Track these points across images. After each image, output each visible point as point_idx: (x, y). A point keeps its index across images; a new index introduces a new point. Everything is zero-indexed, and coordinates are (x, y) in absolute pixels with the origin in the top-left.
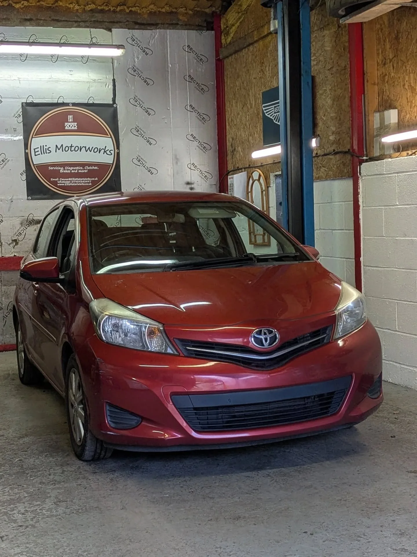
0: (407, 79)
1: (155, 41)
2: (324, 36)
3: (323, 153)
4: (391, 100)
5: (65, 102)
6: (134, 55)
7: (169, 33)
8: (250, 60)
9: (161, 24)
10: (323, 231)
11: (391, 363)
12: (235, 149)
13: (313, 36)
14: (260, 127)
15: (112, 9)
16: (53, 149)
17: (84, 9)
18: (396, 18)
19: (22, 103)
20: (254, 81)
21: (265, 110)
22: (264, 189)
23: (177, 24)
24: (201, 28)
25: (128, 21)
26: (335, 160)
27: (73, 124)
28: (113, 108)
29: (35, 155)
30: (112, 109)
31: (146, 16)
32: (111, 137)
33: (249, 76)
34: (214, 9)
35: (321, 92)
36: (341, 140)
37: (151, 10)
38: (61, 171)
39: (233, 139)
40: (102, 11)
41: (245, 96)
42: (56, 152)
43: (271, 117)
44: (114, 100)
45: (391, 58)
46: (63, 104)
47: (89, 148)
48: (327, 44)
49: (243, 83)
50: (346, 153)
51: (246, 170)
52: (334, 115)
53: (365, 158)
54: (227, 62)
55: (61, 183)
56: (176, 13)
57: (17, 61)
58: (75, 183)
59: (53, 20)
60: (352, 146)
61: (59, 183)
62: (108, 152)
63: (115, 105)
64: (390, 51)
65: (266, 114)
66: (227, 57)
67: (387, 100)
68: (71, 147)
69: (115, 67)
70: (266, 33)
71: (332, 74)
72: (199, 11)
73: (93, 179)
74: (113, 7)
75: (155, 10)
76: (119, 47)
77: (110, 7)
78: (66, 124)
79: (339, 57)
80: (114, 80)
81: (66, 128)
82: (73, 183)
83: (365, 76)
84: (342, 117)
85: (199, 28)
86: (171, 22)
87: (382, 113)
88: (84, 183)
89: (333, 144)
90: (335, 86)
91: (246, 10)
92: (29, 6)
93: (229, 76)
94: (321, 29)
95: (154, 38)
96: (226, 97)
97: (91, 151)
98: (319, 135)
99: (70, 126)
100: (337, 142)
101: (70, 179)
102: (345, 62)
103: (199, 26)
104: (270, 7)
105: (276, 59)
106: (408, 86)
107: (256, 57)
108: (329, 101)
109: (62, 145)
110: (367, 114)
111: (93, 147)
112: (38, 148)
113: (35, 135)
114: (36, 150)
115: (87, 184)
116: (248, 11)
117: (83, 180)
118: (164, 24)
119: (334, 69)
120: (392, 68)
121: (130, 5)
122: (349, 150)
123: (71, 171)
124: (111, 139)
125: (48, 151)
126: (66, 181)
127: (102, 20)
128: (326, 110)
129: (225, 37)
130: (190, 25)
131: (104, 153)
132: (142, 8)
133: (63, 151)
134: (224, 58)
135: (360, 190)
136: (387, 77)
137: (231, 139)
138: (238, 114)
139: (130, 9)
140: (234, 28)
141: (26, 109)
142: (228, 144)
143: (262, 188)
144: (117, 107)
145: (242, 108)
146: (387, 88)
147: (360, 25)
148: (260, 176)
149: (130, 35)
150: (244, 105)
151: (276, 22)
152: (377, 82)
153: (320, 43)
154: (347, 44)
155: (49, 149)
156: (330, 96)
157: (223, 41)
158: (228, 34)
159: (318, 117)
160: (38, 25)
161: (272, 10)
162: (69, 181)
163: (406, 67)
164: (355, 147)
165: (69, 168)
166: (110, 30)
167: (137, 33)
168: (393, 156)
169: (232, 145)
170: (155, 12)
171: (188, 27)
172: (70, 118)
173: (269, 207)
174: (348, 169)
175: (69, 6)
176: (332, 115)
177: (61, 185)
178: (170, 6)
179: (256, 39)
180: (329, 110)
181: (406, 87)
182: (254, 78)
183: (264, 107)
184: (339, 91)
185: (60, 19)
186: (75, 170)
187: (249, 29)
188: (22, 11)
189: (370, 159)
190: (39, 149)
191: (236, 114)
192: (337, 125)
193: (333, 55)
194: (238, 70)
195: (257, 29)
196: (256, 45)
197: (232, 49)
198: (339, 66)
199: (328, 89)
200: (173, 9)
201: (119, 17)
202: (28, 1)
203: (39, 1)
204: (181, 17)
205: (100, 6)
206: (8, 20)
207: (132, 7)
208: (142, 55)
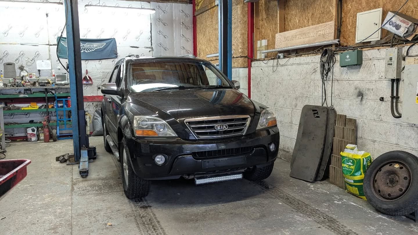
1: (168, 8)
2: (238, 8)
3: (236, 57)
4: (265, 36)
6: (159, 13)
7: (174, 5)
8: (207, 17)
12: (200, 53)
13: (233, 7)
23: (177, 1)
26: (241, 60)
33: (207, 23)
36: (244, 52)
41: (204, 31)
44: (151, 32)
45: (265, 18)
48: (239, 11)
49: (204, 26)
50: (245, 57)
53: (254, 60)
54: (198, 17)
60: (248, 54)
64: (265, 15)
66: (198, 15)
67: (263, 36)
69: (151, 18)
70: (213, 6)
71: (240, 24)
76: (153, 10)
79: (244, 17)
80: (151, 23)
83: (254, 25)
84: (244, 42)
86: (175, 0)
87: (261, 41)
89: (240, 53)
90: (242, 29)
93: (198, 23)
94: (237, 5)
95: (168, 6)
96: (197, 32)
98: (234, 49)
100: (242, 52)
102: (246, 19)
103: (186, 2)
105: (217, 17)
107: (209, 16)
108: (239, 35)
110: (255, 41)
118: (172, 1)
119: (241, 22)
120: (265, 22)
122: (247, 56)
128: (238, 39)
129: (197, 7)
130: (182, 1)
134: (196, 16)
135: (251, 73)
136: (263, 26)
137: (199, 49)
138: (202, 39)
140: (201, 3)
145: (204, 37)
146: (263, 30)
150: (204, 35)
151: (218, 1)
152: (259, 27)
153: (236, 11)
154: (247, 12)
156: (239, 33)
157: (196, 9)
158: (198, 5)
163: (271, 22)
164: (250, 55)
166: (149, 2)
167: (161, 4)
169: (199, 51)
174: (246, 64)
176: (240, 41)
179: (209, 8)
181: (271, 30)
182: (209, 24)
184: (243, 31)
187: (207, 4)
192: (242, 45)
193: (241, 16)
194: (202, 21)
195: (210, 4)
196: (209, 10)
197: (200, 12)
198: (244, 20)
199: (238, 30)
208: (163, 13)
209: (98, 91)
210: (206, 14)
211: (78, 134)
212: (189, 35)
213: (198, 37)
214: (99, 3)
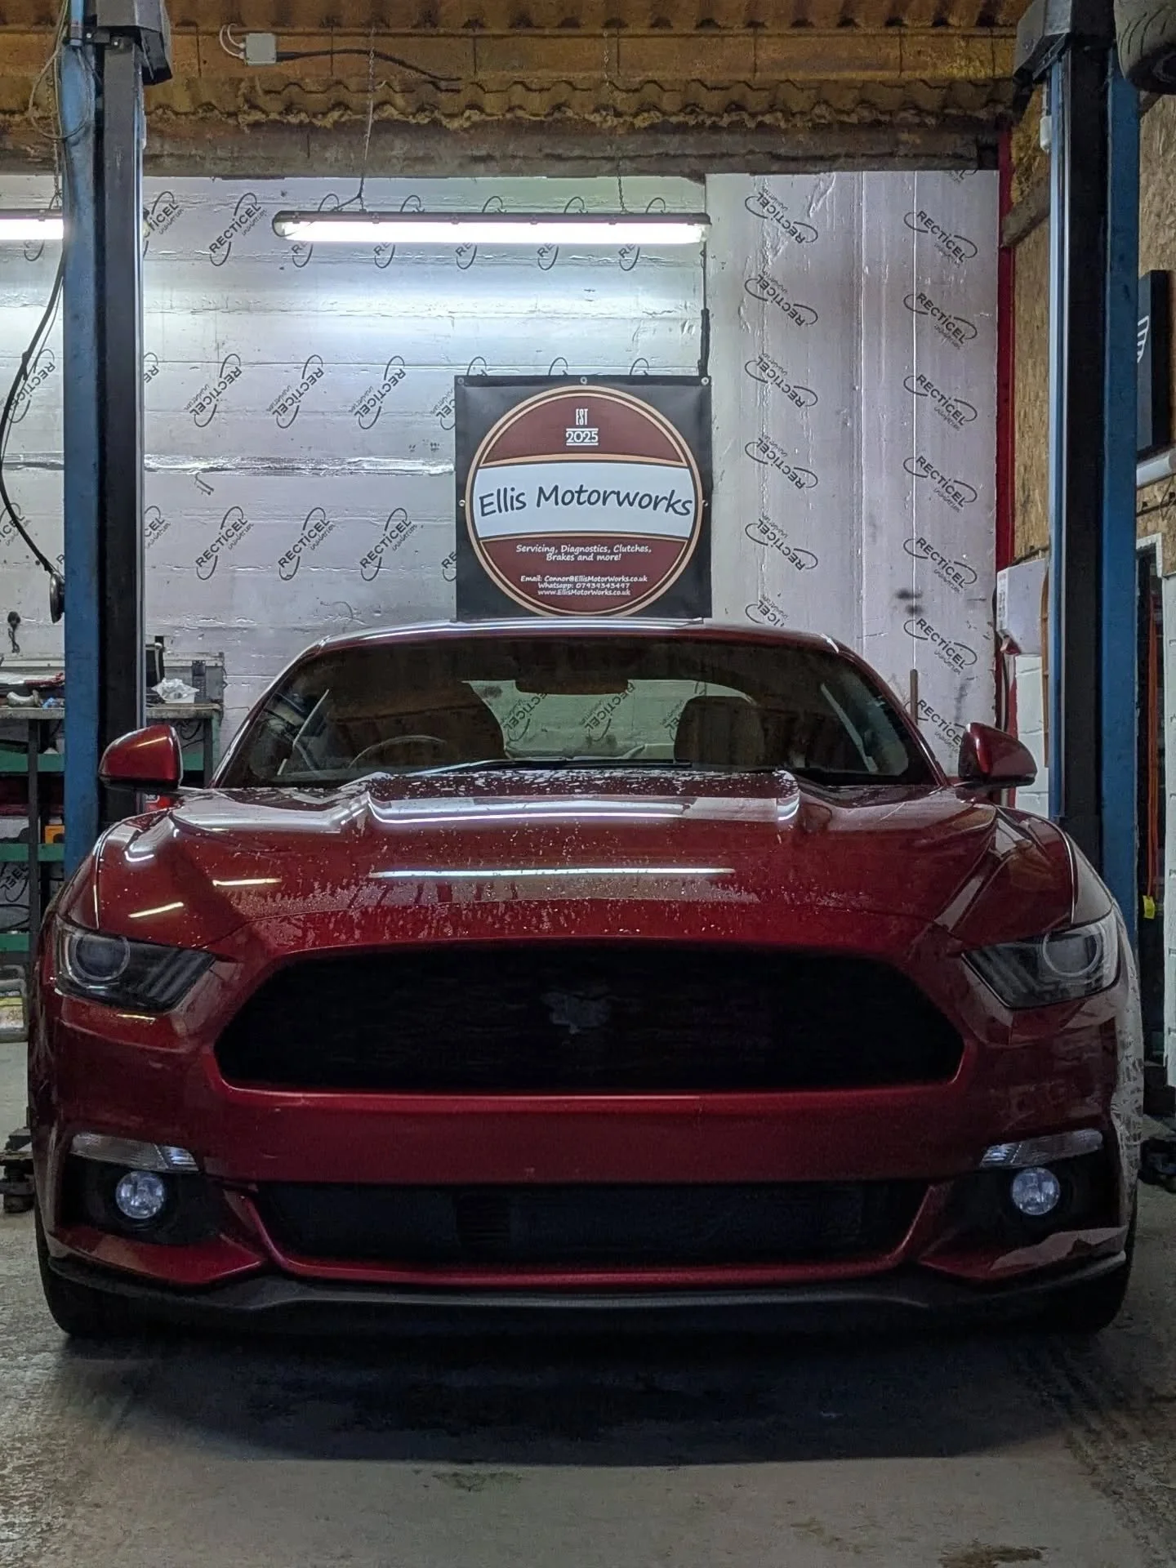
1: (824, 204)
5: (569, 373)
6: (764, 244)
9: (846, 156)
12: (1028, 497)
15: (708, 122)
16: (531, 498)
17: (632, 124)
19: (456, 377)
23: (892, 155)
24: (960, 162)
25: (751, 152)
27: (587, 430)
28: (699, 388)
29: (483, 514)
30: (693, 393)
31: (802, 137)
32: (689, 467)
34: (1000, 109)
37: (818, 121)
38: (550, 557)
39: (1026, 469)
40: (681, 129)
42: (538, 505)
44: (703, 366)
46: (565, 379)
47: (628, 495)
51: (1044, 553)
54: (1021, 250)
55: (547, 589)
56: (890, 124)
57: (448, 267)
58: (586, 589)
59: (548, 156)
61: (542, 589)
62: (678, 507)
63: (704, 381)
66: (1022, 237)
68: (580, 492)
69: (710, 277)
72: (956, 117)
73: (636, 579)
74: (710, 115)
75: (829, 118)
76: (692, 218)
77: (700, 118)
78: (569, 430)
80: (705, 313)
81: (570, 443)
82: (580, 589)
85: (957, 162)
86: (875, 151)
88: (609, 589)
92: (484, 124)
95: (821, 196)
97: (631, 504)
99: (578, 437)
101: (571, 578)
103: (956, 157)
109: (556, 488)
111: (638, 494)
112: (492, 495)
113: (484, 462)
114: (486, 501)
115: (619, 593)
117: (606, 583)
118: (853, 156)
121: (759, 108)
123: (576, 557)
124: (688, 470)
125: (516, 504)
126: (560, 582)
127: (679, 152)
129: (1020, 183)
131: (667, 510)
132: (793, 115)
133: (557, 503)
134: (1015, 243)
139: (760, 118)
141: (465, 393)
142: (1018, 484)
144: (709, 384)
155: (521, 498)
157: (1014, 196)
160: (506, 172)
161: (1045, 89)
162: (568, 582)
165: (572, 549)
166: (700, 178)
167: (775, 184)
170: (829, 125)
171: (923, 161)
172: (582, 414)
175: (592, 118)
177: (547, 593)
178: (872, 106)
185: (565, 153)
186: (588, 554)
188: (466, 136)
190: (494, 499)
197: (1024, 216)
200: (882, 113)
201: (727, 141)
202: (481, 110)
203: (511, 109)
204: (904, 137)
205: (674, 114)
206: (427, 159)
207: (763, 114)
208: (786, 243)
214: (359, 196)
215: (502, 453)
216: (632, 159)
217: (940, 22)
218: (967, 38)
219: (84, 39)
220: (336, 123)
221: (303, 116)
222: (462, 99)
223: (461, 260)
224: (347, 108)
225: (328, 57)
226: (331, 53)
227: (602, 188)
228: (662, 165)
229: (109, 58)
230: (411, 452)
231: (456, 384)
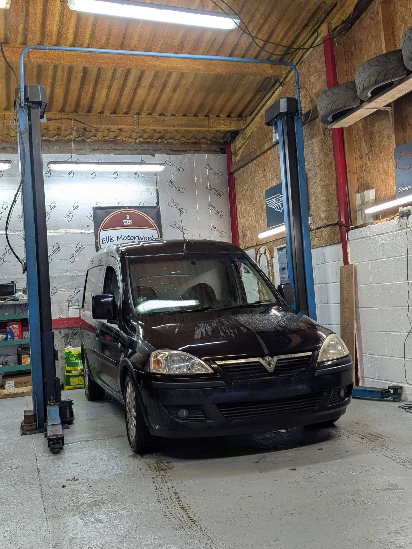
0: (381, 166)
1: (185, 162)
2: (313, 143)
3: (315, 228)
4: (369, 183)
6: (171, 172)
7: (195, 156)
8: (254, 170)
9: (189, 150)
10: (318, 285)
11: (384, 381)
12: (245, 234)
13: (305, 144)
14: (264, 215)
15: (155, 141)
16: (115, 239)
17: (135, 141)
18: (369, 124)
19: (93, 207)
20: (258, 184)
21: (268, 202)
22: (269, 259)
23: (200, 150)
24: (217, 152)
25: (166, 149)
26: (325, 232)
27: (129, 221)
29: (103, 243)
30: (156, 210)
31: (178, 145)
32: (156, 229)
33: (254, 181)
34: (225, 139)
35: (312, 184)
36: (330, 216)
37: (182, 141)
39: (243, 227)
40: (148, 143)
41: (251, 195)
42: (117, 240)
43: (273, 207)
44: (158, 203)
45: (367, 152)
46: (122, 207)
47: (141, 237)
48: (315, 149)
49: (249, 187)
50: (335, 224)
51: (254, 247)
52: (324, 198)
53: (351, 227)
54: (236, 174)
56: (199, 143)
60: (340, 219)
63: (158, 207)
64: (366, 148)
65: (269, 206)
66: (237, 170)
67: (365, 184)
69: (158, 180)
70: (266, 149)
71: (320, 169)
72: (215, 141)
74: (155, 139)
75: (185, 141)
76: (161, 164)
77: (153, 140)
78: (124, 221)
79: (326, 157)
80: (157, 190)
81: (125, 224)
83: (347, 168)
84: (330, 199)
85: (216, 152)
86: (196, 149)
87: (362, 193)
89: (324, 220)
90: (323, 177)
91: (250, 136)
92: (97, 140)
93: (238, 184)
94: (311, 138)
95: (184, 160)
96: (237, 198)
98: (312, 215)
99: (127, 222)
100: (328, 218)
102: (331, 159)
103: (215, 151)
104: (272, 125)
106: (382, 171)
107: (259, 167)
108: (319, 189)
109: (122, 236)
110: (350, 194)
111: (143, 237)
113: (102, 229)
114: (103, 240)
116: (252, 136)
118: (191, 151)
119: (322, 166)
120: (368, 159)
121: (168, 138)
122: (338, 222)
125: (111, 240)
127: (148, 149)
128: (317, 196)
129: (234, 157)
130: (208, 151)
132: (176, 140)
133: (122, 240)
134: (235, 172)
135: (349, 251)
136: (364, 167)
137: (242, 228)
138: (246, 209)
140: (241, 150)
141: (95, 211)
142: (240, 231)
143: (267, 259)
144: (160, 208)
145: (250, 204)
146: (364, 174)
147: (341, 130)
148: (265, 250)
149: (168, 158)
150: (251, 202)
151: (277, 135)
152: (356, 171)
153: (309, 149)
154: (332, 146)
155: (113, 239)
156: (319, 185)
157: (233, 160)
158: (236, 154)
159: (310, 202)
160: (103, 153)
161: (274, 127)
163: (379, 158)
164: (343, 220)
166: (154, 156)
167: (173, 157)
168: (374, 223)
169: (242, 231)
170: (185, 143)
171: (207, 152)
172: (127, 216)
173: (274, 272)
174: (337, 237)
175: (125, 140)
176: (321, 199)
178: (195, 138)
179: (258, 154)
180: (319, 195)
181: (381, 172)
182: (258, 182)
183: (267, 200)
184: (327, 181)
185: (119, 149)
187: (252, 148)
188: (92, 144)
189: (355, 227)
190: (105, 239)
191: (244, 209)
192: (327, 205)
193: (321, 156)
194: (245, 179)
195: (259, 147)
196: (259, 159)
197: (241, 164)
198: (326, 162)
199: (317, 181)
200: (197, 140)
201: (159, 146)
202: (96, 137)
203: (103, 137)
204: (203, 146)
205: (147, 139)
206: (82, 150)
207: (168, 139)
208: (176, 172)
209: (69, 309)
210: (252, 167)
211: (41, 375)
212: (223, 206)
213: (238, 206)
214: (71, 158)
215: (106, 227)
216: (135, 150)
217: (218, 116)
218: (223, 120)
219: (25, 105)
220: (56, 140)
221: (47, 137)
222: (92, 134)
223: (92, 176)
224: (59, 136)
225: (61, 120)
226: (62, 119)
227: (128, 157)
228: (144, 152)
229: (32, 110)
230: (82, 227)
231: (93, 209)
